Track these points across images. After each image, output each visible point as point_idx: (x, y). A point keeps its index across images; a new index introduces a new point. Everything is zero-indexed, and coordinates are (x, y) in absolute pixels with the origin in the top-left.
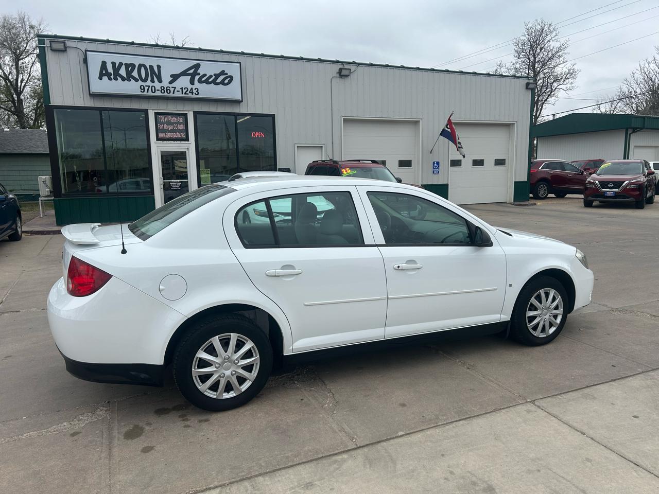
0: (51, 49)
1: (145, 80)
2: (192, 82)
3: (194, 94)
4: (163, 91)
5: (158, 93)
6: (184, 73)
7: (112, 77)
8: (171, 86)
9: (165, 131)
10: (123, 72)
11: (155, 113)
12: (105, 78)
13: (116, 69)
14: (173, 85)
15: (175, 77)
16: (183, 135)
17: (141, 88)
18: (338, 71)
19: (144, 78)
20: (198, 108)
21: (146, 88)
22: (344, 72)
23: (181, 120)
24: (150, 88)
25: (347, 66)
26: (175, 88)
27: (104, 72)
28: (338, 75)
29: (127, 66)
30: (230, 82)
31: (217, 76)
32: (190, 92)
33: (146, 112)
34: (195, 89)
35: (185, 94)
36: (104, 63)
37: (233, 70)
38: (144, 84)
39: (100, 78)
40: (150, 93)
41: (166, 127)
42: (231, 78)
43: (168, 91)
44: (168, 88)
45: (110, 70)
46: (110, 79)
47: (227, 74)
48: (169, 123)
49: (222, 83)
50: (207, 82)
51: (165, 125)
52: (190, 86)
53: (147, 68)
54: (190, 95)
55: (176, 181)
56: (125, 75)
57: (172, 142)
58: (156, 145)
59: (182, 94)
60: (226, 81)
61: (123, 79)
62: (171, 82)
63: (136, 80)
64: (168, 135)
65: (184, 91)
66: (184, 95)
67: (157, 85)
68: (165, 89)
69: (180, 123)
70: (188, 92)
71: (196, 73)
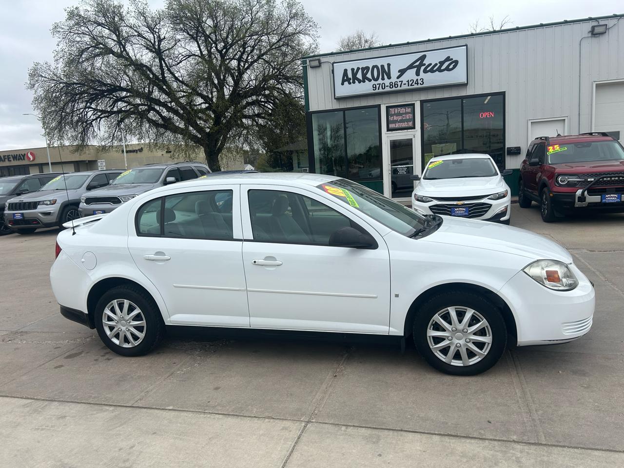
0: (311, 67)
1: (376, 80)
2: (418, 74)
3: (419, 84)
4: (391, 86)
5: (387, 89)
6: (411, 67)
7: (351, 81)
8: (398, 80)
9: (395, 122)
10: (359, 76)
11: (387, 107)
12: (346, 83)
13: (354, 74)
14: (400, 79)
15: (402, 72)
16: (410, 124)
17: (373, 87)
18: (590, 30)
19: (376, 77)
20: (424, 97)
21: (378, 86)
22: (597, 30)
23: (409, 110)
24: (381, 85)
25: (602, 22)
26: (402, 81)
27: (345, 78)
28: (590, 35)
29: (363, 69)
30: (454, 67)
31: (442, 63)
32: (415, 83)
33: (379, 106)
34: (420, 80)
35: (411, 85)
36: (346, 71)
37: (459, 54)
38: (376, 83)
39: (343, 84)
40: (381, 90)
41: (395, 118)
42: (456, 62)
43: (396, 86)
44: (396, 83)
45: (350, 75)
46: (350, 83)
47: (452, 59)
48: (399, 114)
49: (447, 69)
50: (432, 71)
51: (395, 117)
52: (415, 78)
53: (379, 68)
54: (416, 86)
55: (402, 166)
56: (361, 78)
57: (400, 131)
58: (386, 135)
59: (408, 86)
60: (451, 67)
61: (360, 81)
62: (398, 78)
63: (370, 80)
64: (397, 125)
65: (410, 83)
66: (410, 87)
67: (387, 82)
68: (393, 85)
69: (409, 113)
70: (414, 84)
71: (422, 64)
